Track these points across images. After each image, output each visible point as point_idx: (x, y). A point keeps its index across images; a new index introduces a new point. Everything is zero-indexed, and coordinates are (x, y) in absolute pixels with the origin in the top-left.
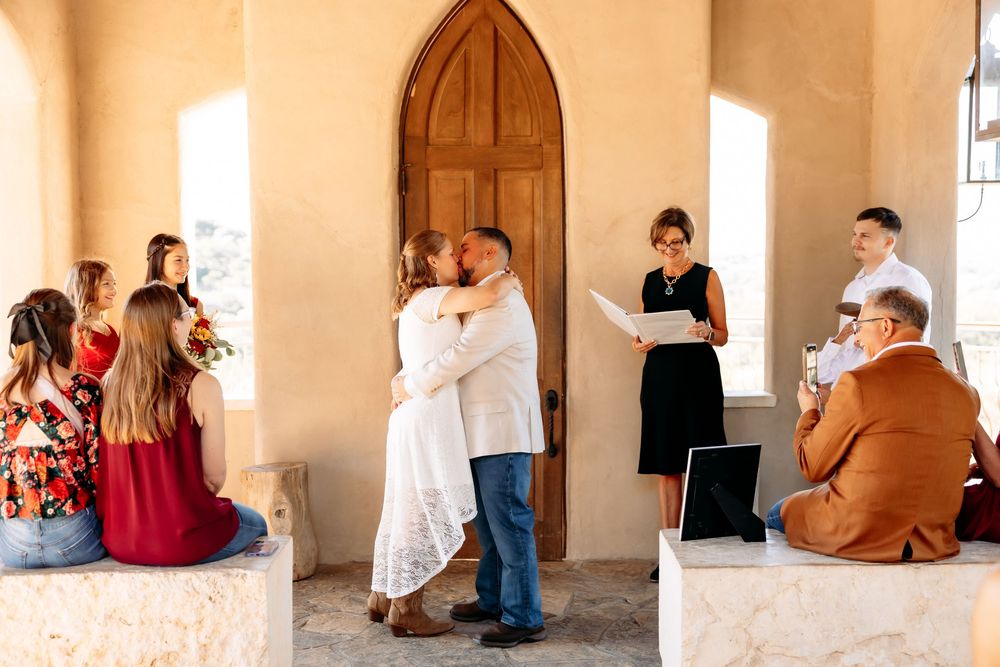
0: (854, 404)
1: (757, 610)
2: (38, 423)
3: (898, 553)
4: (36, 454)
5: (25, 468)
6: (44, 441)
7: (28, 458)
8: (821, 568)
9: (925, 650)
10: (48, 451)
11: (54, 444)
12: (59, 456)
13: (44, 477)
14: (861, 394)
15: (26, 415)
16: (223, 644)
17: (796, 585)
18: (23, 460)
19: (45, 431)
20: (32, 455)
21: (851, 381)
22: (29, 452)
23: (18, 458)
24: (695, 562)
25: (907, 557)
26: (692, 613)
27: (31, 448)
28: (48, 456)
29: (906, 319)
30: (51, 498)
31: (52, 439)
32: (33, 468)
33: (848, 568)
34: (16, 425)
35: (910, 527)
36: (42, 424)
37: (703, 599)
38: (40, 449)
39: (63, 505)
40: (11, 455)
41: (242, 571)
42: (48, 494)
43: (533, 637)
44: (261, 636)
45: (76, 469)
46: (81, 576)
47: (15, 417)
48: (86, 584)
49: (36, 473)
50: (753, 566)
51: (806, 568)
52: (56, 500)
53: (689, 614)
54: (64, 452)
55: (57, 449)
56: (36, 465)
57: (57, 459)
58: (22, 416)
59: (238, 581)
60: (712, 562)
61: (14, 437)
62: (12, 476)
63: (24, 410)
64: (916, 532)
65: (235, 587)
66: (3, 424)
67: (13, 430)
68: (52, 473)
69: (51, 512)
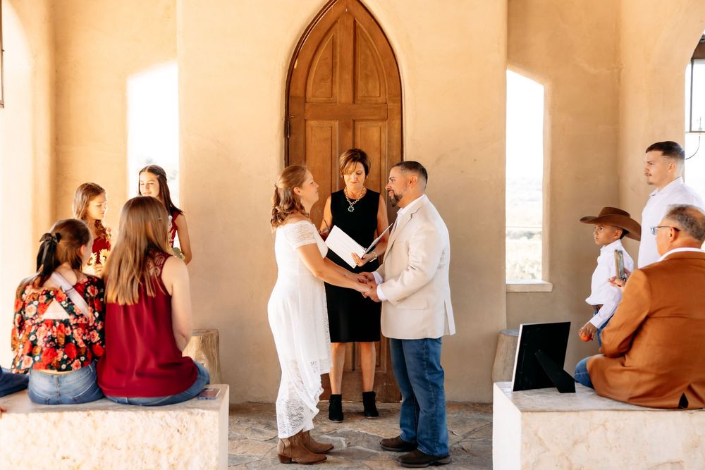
0: (645, 295)
1: (576, 443)
2: (60, 302)
3: (676, 402)
4: (58, 324)
5: (49, 334)
6: (64, 315)
7: (52, 327)
8: (622, 413)
10: (66, 323)
11: (71, 318)
12: (74, 327)
13: (62, 341)
14: (650, 287)
15: (52, 297)
16: (186, 464)
17: (603, 425)
18: (48, 329)
19: (65, 308)
20: (55, 325)
21: (642, 277)
22: (53, 323)
23: (43, 327)
24: (529, 408)
25: (683, 405)
26: (529, 445)
27: (54, 320)
28: (66, 326)
29: (686, 230)
30: (66, 357)
31: (70, 314)
32: (55, 334)
33: (641, 413)
34: (45, 303)
35: (686, 385)
36: (63, 303)
37: (536, 435)
38: (61, 321)
39: (72, 363)
40: (39, 325)
41: (201, 411)
42: (65, 353)
43: (439, 461)
44: (214, 459)
45: (85, 338)
46: (85, 414)
47: (45, 297)
48: (89, 419)
49: (56, 338)
50: (572, 411)
51: (612, 412)
52: (68, 359)
53: (526, 444)
54: (77, 325)
55: (73, 322)
56: (57, 332)
57: (71, 329)
58: (50, 298)
59: (198, 418)
60: (541, 408)
61: (43, 312)
62: (36, 340)
63: (52, 293)
64: (690, 389)
65: (196, 423)
66: (36, 303)
67: (43, 307)
68: (68, 339)
69: (64, 366)
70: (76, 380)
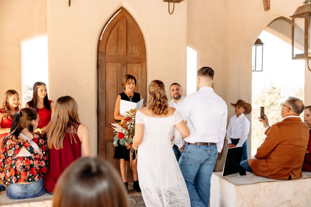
1: (255, 196)
3: (288, 177)
4: (26, 159)
5: (22, 164)
6: (29, 154)
7: (23, 161)
9: (297, 204)
10: (30, 158)
11: (32, 155)
12: (34, 160)
13: (29, 167)
15: (22, 146)
17: (264, 188)
18: (21, 162)
19: (29, 151)
20: (24, 159)
22: (23, 158)
23: (19, 161)
25: (290, 179)
26: (238, 199)
27: (24, 157)
28: (30, 160)
30: (31, 175)
31: (32, 154)
32: (25, 164)
34: (19, 149)
36: (28, 148)
37: (241, 195)
38: (27, 157)
39: (35, 177)
40: (16, 160)
42: (30, 173)
45: (39, 165)
46: (42, 203)
47: (18, 146)
48: (44, 205)
49: (26, 166)
52: (32, 175)
53: (237, 199)
54: (35, 159)
55: (33, 157)
56: (26, 163)
57: (33, 161)
58: (21, 146)
61: (18, 153)
62: (16, 167)
63: (22, 144)
64: (292, 172)
66: (14, 149)
67: (17, 151)
68: (31, 166)
69: (30, 180)
70: (34, 186)
